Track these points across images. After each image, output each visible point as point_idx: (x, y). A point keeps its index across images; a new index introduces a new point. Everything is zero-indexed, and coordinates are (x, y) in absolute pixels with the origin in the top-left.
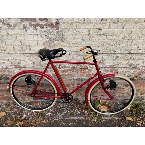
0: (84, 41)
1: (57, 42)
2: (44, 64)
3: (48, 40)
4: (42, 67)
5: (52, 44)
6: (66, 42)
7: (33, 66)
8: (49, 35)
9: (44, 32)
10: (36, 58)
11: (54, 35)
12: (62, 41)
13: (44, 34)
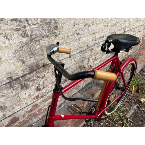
0: (87, 27)
1: (46, 39)
2: (27, 96)
3: (25, 40)
4: (25, 105)
5: (35, 48)
6: (62, 36)
7: (4, 115)
8: (25, 27)
9: (10, 22)
10: (5, 96)
11: (37, 26)
12: (56, 36)
13: (12, 26)
